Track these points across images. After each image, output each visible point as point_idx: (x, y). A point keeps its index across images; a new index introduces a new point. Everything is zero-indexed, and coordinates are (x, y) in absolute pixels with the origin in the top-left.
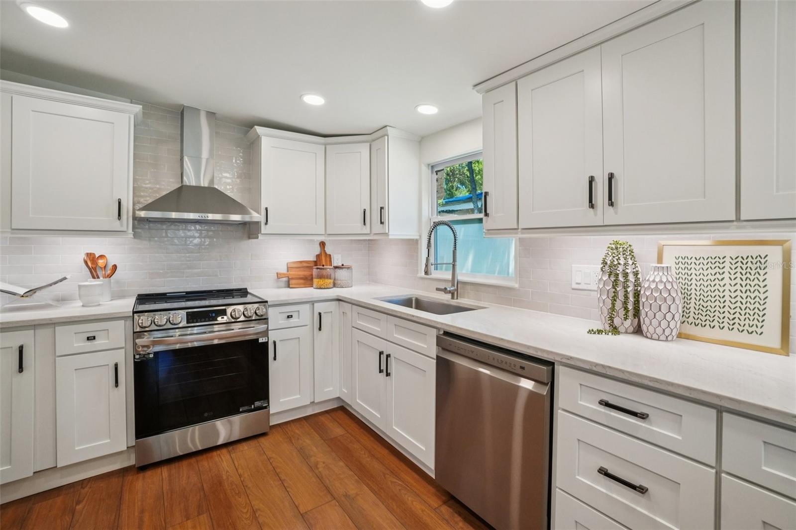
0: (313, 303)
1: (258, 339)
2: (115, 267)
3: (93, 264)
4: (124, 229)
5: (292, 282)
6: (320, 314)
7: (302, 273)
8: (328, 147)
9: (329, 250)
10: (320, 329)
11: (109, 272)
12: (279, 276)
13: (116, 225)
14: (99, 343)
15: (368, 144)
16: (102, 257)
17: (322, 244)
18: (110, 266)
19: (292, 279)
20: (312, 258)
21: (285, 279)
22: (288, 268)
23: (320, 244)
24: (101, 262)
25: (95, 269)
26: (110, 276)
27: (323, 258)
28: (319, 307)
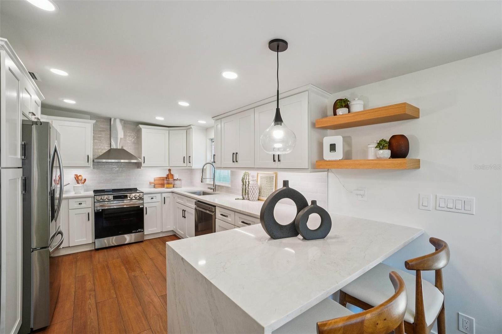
0: (161, 193)
1: (140, 206)
2: (85, 180)
3: (77, 179)
4: (90, 166)
5: (156, 186)
6: (164, 198)
7: (160, 182)
8: (170, 131)
9: (172, 172)
10: (164, 203)
11: (83, 181)
12: (150, 183)
13: (87, 164)
14: (83, 205)
15: (186, 131)
16: (80, 176)
17: (170, 170)
18: (83, 179)
19: (156, 184)
20: (165, 176)
21: (153, 185)
22: (155, 180)
23: (169, 170)
24: (80, 178)
25: (78, 180)
26: (83, 183)
27: (170, 176)
28: (164, 195)
